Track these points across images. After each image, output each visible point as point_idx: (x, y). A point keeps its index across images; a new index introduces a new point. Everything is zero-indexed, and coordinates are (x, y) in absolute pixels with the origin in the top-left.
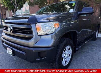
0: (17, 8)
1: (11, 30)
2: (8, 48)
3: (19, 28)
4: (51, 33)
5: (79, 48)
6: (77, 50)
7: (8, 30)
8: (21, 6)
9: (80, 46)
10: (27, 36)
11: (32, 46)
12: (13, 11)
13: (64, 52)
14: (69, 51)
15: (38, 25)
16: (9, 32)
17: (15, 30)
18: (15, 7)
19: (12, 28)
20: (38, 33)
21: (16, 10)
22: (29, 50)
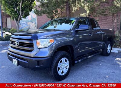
0: (22, 16)
1: (17, 44)
2: (13, 59)
3: (24, 43)
4: (48, 46)
5: (78, 61)
6: (76, 63)
7: (14, 44)
8: (27, 15)
9: (81, 60)
10: (30, 49)
11: (33, 56)
12: (17, 20)
13: (59, 63)
14: (66, 62)
15: (38, 41)
16: (15, 46)
17: (21, 44)
18: (19, 16)
19: (18, 43)
20: (38, 46)
21: (21, 19)
22: (30, 59)
